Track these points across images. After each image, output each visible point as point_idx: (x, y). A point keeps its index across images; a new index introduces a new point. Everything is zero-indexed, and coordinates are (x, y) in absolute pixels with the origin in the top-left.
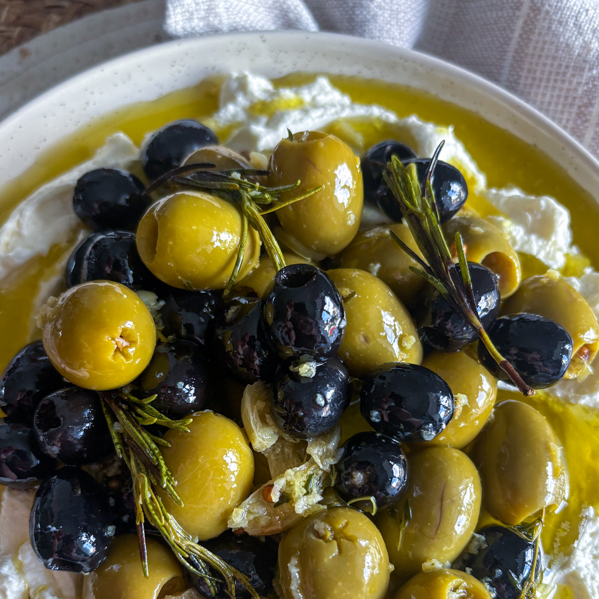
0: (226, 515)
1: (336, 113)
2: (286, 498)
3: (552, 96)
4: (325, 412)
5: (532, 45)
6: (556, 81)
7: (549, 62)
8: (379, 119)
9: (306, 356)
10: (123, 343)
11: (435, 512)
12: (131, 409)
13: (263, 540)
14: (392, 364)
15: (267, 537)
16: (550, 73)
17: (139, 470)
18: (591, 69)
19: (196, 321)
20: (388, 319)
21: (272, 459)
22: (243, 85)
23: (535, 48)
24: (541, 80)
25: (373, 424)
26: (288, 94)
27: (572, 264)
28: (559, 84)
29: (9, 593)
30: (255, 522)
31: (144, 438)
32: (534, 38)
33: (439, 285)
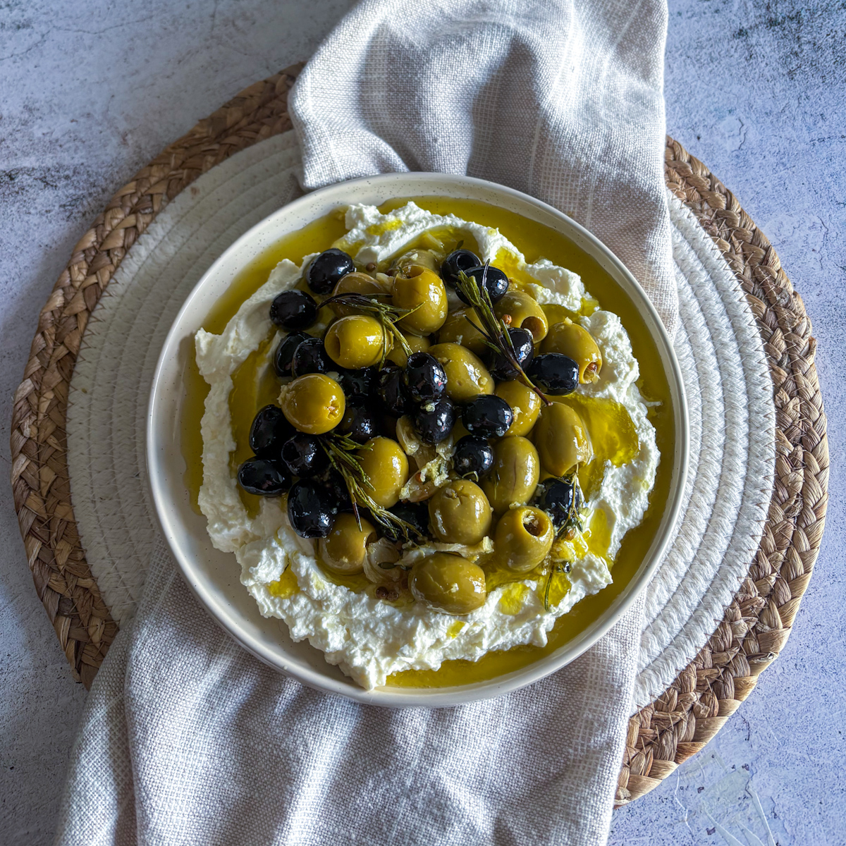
0: (398, 492)
1: (423, 227)
2: (429, 478)
3: (562, 194)
4: (443, 429)
5: (544, 161)
6: (562, 184)
7: (556, 172)
8: (451, 226)
9: (428, 401)
10: (333, 408)
11: (512, 474)
12: (337, 441)
13: (419, 504)
14: (476, 396)
15: (421, 502)
16: (558, 180)
17: (348, 475)
18: (582, 177)
19: (361, 385)
20: (471, 368)
21: (417, 458)
22: (360, 216)
23: (546, 164)
24: (553, 184)
25: (470, 431)
26: (390, 218)
27: (586, 305)
28: (564, 186)
29: (278, 557)
30: (413, 495)
31: (348, 457)
32: (545, 157)
33: (496, 348)
